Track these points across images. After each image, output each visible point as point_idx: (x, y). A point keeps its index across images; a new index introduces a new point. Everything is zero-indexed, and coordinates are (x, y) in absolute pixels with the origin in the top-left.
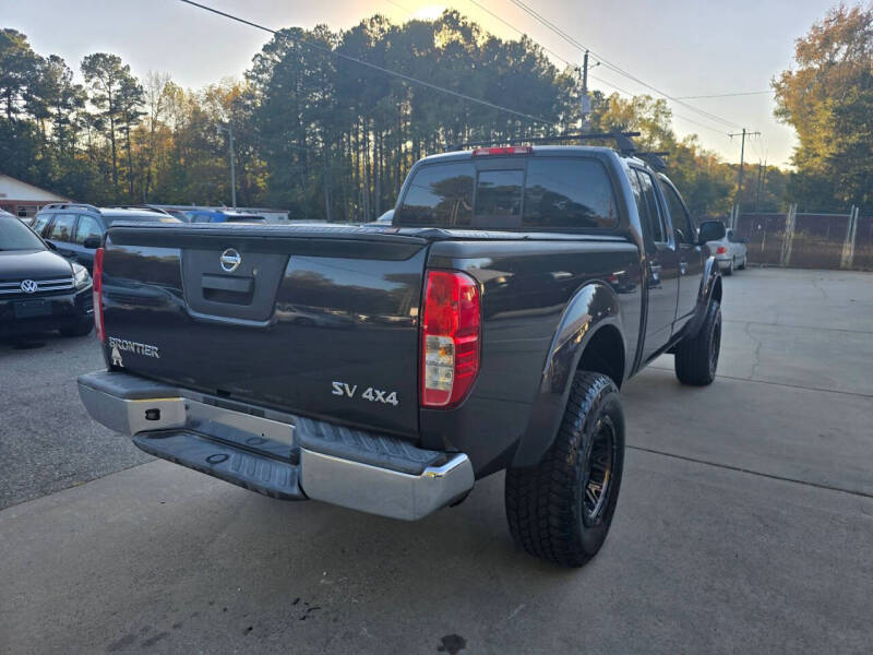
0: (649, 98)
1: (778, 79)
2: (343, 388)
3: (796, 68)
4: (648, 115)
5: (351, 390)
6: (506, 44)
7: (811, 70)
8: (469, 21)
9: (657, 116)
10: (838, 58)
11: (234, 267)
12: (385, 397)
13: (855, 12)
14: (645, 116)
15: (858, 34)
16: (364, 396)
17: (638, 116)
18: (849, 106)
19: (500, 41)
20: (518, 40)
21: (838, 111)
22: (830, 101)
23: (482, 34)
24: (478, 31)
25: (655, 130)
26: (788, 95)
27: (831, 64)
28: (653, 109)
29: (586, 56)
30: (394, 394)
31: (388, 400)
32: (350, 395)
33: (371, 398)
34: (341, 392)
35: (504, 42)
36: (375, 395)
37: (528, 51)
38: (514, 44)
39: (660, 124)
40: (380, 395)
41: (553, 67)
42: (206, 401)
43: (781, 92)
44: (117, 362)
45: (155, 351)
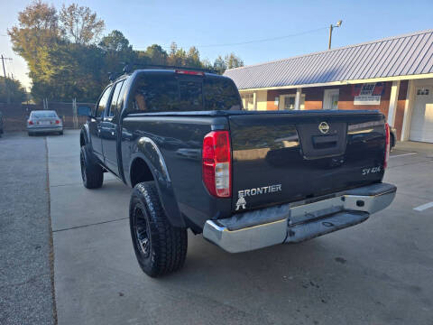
2: (366, 171)
3: (20, 27)
7: (27, 30)
12: (377, 169)
15: (50, 17)
18: (56, 52)
21: (52, 54)
22: (45, 48)
26: (18, 40)
27: (38, 28)
30: (379, 167)
32: (368, 173)
34: (365, 173)
36: (374, 170)
43: (14, 38)
44: (241, 207)
45: (279, 187)
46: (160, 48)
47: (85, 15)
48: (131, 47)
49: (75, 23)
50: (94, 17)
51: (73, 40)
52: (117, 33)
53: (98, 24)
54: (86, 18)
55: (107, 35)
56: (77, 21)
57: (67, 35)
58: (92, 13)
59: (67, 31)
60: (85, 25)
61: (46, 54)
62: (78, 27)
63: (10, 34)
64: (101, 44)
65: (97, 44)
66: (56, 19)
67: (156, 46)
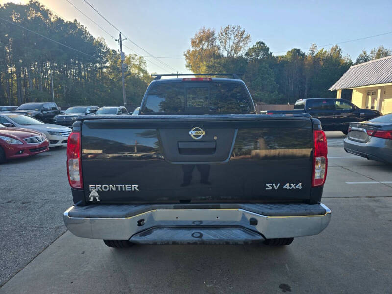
0: (136, 55)
1: (186, 53)
2: (272, 186)
3: (192, 49)
4: (137, 63)
5: (276, 186)
6: (67, 22)
7: (196, 51)
8: (45, 8)
9: (140, 63)
10: (205, 47)
11: (201, 137)
12: (295, 186)
13: (209, 30)
14: (136, 63)
15: (211, 39)
16: (284, 187)
17: (133, 63)
18: (212, 65)
19: (63, 21)
20: (73, 21)
21: (208, 67)
22: (205, 63)
23: (53, 16)
24: (50, 14)
25: (140, 69)
26: (189, 59)
27: (202, 49)
28: (138, 60)
29: (120, 35)
30: (300, 184)
31: (297, 187)
32: (276, 188)
33: (288, 187)
34: (271, 188)
35: (65, 21)
36: (290, 186)
37: (78, 28)
38: (70, 23)
39: (141, 67)
40: (293, 186)
41: (92, 36)
42: (175, 208)
43: (187, 58)
44: (95, 199)
45: (135, 187)
46: (299, 51)
47: (236, 33)
48: (271, 54)
49: (228, 41)
50: (242, 33)
51: (225, 54)
52: (261, 43)
53: (245, 38)
54: (237, 35)
55: (252, 47)
56: (230, 38)
57: (221, 51)
58: (241, 30)
59: (222, 48)
60: (236, 41)
61: (205, 68)
62: (230, 43)
63: (185, 55)
64: (247, 54)
65: (243, 54)
66: (214, 39)
67: (296, 49)
